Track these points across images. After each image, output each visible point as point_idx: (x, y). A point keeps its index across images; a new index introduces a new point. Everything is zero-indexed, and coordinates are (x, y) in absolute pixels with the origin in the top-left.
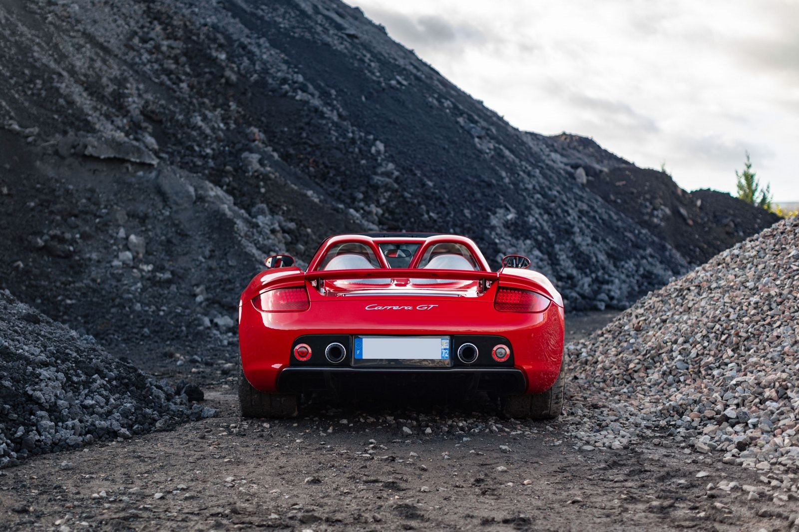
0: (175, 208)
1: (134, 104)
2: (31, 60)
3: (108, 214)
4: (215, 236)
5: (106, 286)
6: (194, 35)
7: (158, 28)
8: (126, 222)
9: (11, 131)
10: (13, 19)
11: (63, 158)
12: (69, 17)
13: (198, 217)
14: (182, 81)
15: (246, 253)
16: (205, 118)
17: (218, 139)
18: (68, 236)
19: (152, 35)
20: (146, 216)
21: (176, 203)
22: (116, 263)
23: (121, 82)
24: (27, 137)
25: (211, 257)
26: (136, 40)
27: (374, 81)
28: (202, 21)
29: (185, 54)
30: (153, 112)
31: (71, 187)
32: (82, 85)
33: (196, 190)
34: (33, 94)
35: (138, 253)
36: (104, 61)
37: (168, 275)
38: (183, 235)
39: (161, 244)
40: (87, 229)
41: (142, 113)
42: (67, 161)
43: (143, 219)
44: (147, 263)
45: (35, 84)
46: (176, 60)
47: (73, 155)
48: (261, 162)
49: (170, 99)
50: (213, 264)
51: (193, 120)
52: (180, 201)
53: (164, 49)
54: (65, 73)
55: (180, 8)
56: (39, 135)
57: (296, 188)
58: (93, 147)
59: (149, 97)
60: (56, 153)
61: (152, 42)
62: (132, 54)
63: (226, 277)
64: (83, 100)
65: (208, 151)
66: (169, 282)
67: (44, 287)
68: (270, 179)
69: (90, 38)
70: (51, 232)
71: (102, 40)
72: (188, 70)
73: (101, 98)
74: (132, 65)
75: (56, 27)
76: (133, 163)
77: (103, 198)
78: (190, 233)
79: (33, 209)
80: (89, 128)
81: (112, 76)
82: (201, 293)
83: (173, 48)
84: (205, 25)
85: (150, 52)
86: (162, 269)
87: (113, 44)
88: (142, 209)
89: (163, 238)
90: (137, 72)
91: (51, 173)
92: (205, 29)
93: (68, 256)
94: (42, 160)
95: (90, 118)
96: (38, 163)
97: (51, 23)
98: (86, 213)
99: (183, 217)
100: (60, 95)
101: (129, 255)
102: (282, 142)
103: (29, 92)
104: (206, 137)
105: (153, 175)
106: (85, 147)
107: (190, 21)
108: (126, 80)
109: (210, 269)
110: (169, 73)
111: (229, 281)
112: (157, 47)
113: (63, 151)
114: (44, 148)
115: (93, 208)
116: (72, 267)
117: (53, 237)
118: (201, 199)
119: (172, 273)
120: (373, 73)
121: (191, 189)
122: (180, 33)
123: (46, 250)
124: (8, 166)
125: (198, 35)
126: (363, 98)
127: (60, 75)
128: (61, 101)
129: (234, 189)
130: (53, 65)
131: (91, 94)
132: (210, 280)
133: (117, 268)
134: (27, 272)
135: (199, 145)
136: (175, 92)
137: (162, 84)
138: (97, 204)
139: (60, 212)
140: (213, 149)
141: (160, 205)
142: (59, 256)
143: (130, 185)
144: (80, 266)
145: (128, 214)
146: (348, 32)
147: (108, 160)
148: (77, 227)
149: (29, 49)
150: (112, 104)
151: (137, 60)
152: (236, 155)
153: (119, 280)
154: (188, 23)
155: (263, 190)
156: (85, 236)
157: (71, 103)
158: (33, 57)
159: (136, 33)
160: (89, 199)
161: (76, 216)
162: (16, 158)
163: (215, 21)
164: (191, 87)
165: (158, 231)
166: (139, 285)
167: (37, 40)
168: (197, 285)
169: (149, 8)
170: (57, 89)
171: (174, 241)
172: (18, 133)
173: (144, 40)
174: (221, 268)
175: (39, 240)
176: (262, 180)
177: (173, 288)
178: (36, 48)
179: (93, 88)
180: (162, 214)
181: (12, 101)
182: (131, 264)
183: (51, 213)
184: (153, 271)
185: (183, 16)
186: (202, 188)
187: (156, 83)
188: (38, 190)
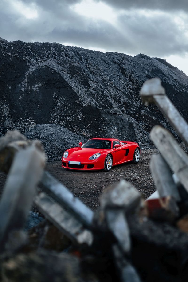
0: (124, 122)
1: (122, 101)
2: (103, 94)
3: (112, 124)
4: (130, 127)
5: (110, 136)
6: (138, 84)
7: (131, 83)
8: (115, 125)
9: (98, 109)
10: (101, 85)
11: (106, 113)
12: (113, 83)
13: (128, 124)
14: (133, 95)
15: (134, 131)
16: (136, 103)
17: (138, 107)
18: (105, 128)
19: (129, 85)
20: (119, 124)
21: (124, 121)
22: (112, 132)
23: (120, 97)
24: (101, 110)
25: (128, 131)
26: (126, 86)
27: (177, 91)
28: (140, 80)
29: (135, 88)
30: (126, 102)
31: (107, 119)
32: (113, 98)
33: (128, 119)
34: (103, 101)
35: (116, 130)
36: (118, 92)
37: (120, 134)
38: (125, 127)
39: (120, 129)
40: (108, 126)
41: (123, 103)
42: (107, 114)
43: (118, 124)
44: (117, 132)
45: (103, 99)
46: (133, 90)
47: (108, 113)
48: (145, 112)
49: (129, 99)
50: (128, 132)
51: (133, 103)
52: (125, 121)
53: (131, 88)
54: (109, 96)
55: (136, 78)
56: (102, 109)
57: (150, 117)
58: (111, 111)
59: (126, 99)
60: (105, 112)
61: (129, 86)
62: (124, 90)
63: (130, 135)
64: (112, 101)
65: (135, 110)
66: (120, 135)
67: (100, 136)
68: (145, 115)
69: (116, 87)
70: (102, 127)
71: (118, 88)
72: (135, 92)
73: (116, 100)
74: (123, 93)
75: (110, 86)
76: (118, 114)
77: (112, 120)
78: (126, 127)
79: (100, 123)
80: (112, 107)
81: (119, 95)
82: (125, 137)
83: (133, 87)
84: (141, 81)
85: (128, 89)
86: (119, 133)
87: (120, 88)
88: (118, 122)
89: (121, 128)
90: (124, 94)
91: (104, 116)
92: (140, 82)
93: (104, 131)
94: (103, 114)
95: (112, 105)
96: (102, 114)
97: (109, 85)
98: (109, 123)
99: (125, 124)
100: (108, 101)
101: (114, 131)
102: (152, 107)
103: (102, 101)
104: (135, 107)
105: (121, 116)
106: (110, 111)
107: (138, 81)
108: (121, 96)
109: (128, 133)
110: (131, 93)
111: (131, 135)
112: (130, 88)
113: (106, 112)
114: (103, 112)
115: (110, 122)
116: (104, 133)
117: (102, 128)
118: (129, 120)
119: (121, 134)
120: (177, 89)
121: (127, 119)
122: (135, 84)
123: (101, 130)
124: (97, 115)
125: (139, 84)
126: (173, 95)
127: (108, 96)
128: (108, 102)
129: (138, 117)
130: (107, 95)
131: (114, 100)
132: (127, 135)
133: (112, 133)
134: (97, 134)
135: (133, 109)
136: (131, 97)
137: (129, 96)
138: (111, 122)
139: (104, 124)
140: (136, 109)
141: (122, 122)
142: (103, 131)
143: (117, 118)
144: (106, 133)
145: (116, 123)
146: (174, 79)
147: (113, 114)
148: (107, 126)
149: (104, 92)
150: (117, 101)
151: (125, 91)
152: (140, 110)
153: (112, 135)
154: (137, 81)
155: (143, 117)
156: (108, 128)
157: (109, 102)
158: (104, 93)
159: (126, 85)
160: (109, 121)
161: (106, 124)
162: (98, 114)
163: (143, 80)
164: (135, 96)
165: (121, 126)
166: (115, 136)
167: (105, 89)
168: (125, 136)
169: (130, 78)
170: (107, 100)
171: (123, 128)
172: (99, 109)
173: (127, 86)
174: (130, 133)
175: (100, 129)
176: (144, 115)
177: (121, 136)
178: (105, 91)
179: (114, 99)
180: (122, 123)
181: (99, 103)
182: (114, 132)
183: (103, 124)
184: (118, 133)
185: (136, 80)
186: (130, 118)
187: (128, 96)
188: (101, 119)
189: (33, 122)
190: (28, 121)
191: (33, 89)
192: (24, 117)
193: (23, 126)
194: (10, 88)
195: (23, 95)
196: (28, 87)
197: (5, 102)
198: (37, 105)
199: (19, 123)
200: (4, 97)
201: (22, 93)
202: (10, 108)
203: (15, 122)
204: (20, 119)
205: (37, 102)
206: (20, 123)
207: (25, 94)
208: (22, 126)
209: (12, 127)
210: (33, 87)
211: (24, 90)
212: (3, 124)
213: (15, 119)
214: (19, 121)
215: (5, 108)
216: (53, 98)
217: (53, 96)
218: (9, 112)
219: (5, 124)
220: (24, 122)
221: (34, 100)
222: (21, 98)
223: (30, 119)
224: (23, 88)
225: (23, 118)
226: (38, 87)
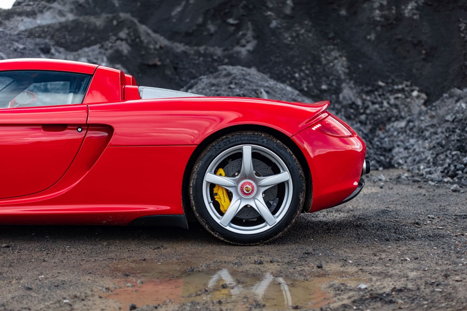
189: (419, 91)
190: (402, 91)
191: (404, 14)
192: (390, 81)
193: (392, 101)
194: (343, 12)
195: (379, 28)
196: (390, 9)
197: (334, 45)
198: (421, 51)
199: (380, 96)
200: (331, 35)
201: (375, 23)
202: (349, 59)
203: (368, 93)
204: (380, 87)
205: (419, 44)
206: (383, 95)
207: (382, 26)
208: (388, 103)
209: (363, 103)
210: (403, 7)
211: (381, 17)
212: (338, 97)
213: (367, 85)
214: (377, 90)
215: (336, 58)
216: (462, 32)
217: (460, 27)
218: (348, 68)
219: (344, 98)
220: (393, 92)
221: (410, 39)
222: (372, 37)
223: (407, 86)
224: (377, 12)
225: (387, 83)
226: (417, 8)
